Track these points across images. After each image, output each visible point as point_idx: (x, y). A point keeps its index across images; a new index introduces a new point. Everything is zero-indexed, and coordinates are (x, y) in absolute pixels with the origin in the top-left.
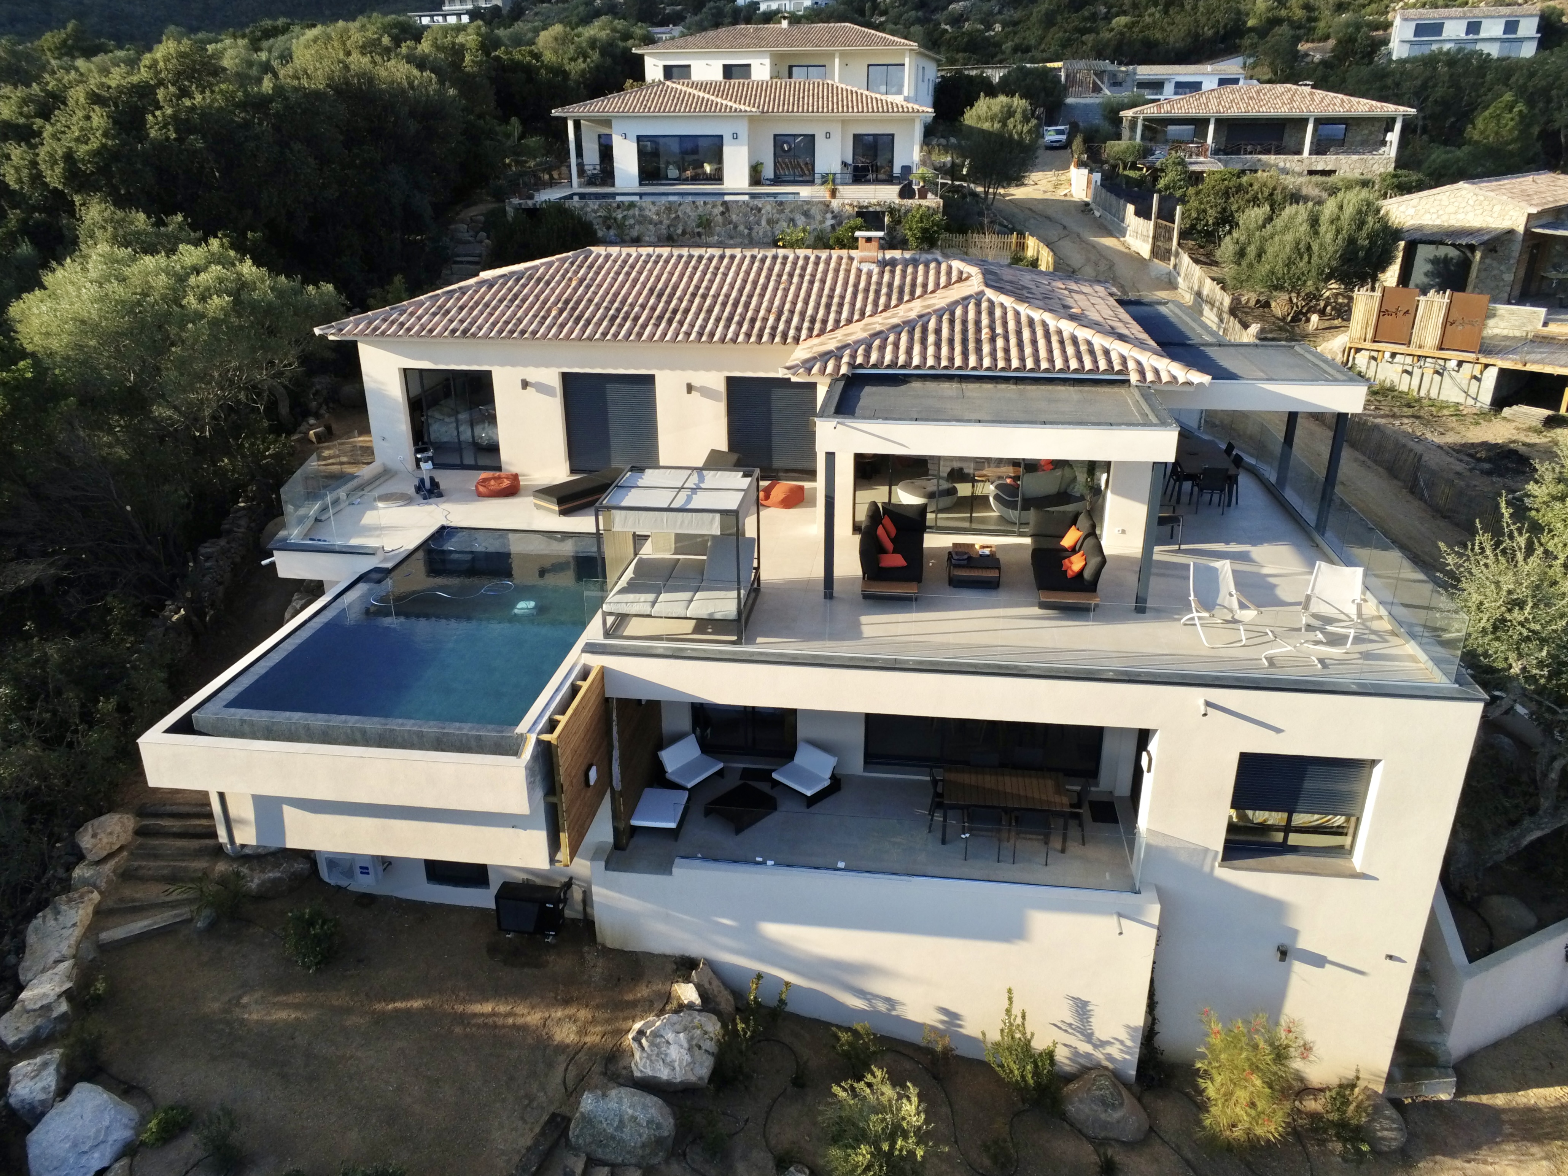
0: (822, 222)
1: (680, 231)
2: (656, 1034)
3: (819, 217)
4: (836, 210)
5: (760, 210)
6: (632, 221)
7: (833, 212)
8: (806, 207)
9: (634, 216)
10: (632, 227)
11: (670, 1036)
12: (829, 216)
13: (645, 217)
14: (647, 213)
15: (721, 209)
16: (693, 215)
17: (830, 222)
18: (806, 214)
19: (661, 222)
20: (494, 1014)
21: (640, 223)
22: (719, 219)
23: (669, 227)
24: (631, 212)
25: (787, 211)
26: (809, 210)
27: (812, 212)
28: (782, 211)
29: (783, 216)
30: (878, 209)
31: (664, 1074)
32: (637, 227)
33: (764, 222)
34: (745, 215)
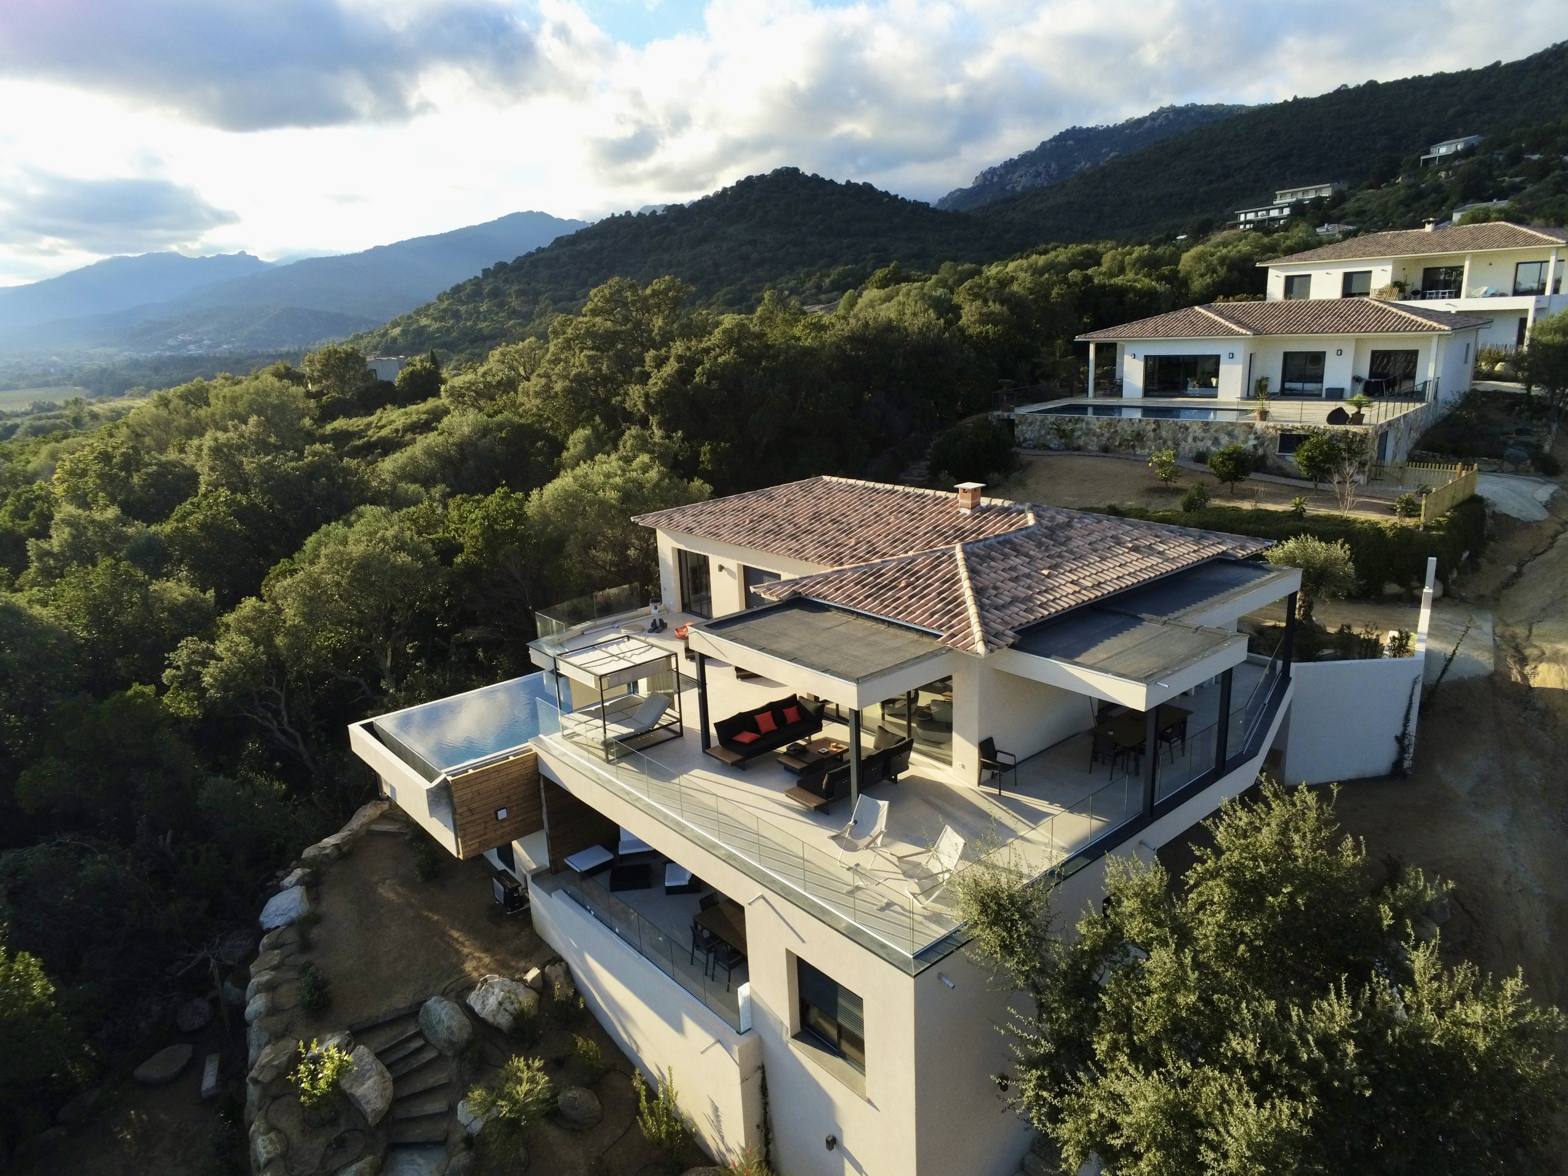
0: (1245, 441)
1: (1117, 443)
2: (491, 986)
3: (1242, 438)
4: (1259, 432)
5: (1187, 429)
6: (1079, 433)
7: (1256, 433)
8: (1230, 428)
9: (1081, 429)
10: (1079, 437)
11: (497, 990)
12: (1252, 436)
13: (1090, 430)
14: (1092, 426)
15: (1153, 426)
16: (1129, 430)
17: (1252, 442)
18: (1230, 434)
19: (1103, 435)
20: (456, 940)
21: (1086, 434)
22: (1151, 435)
23: (1108, 439)
24: (1078, 426)
25: (1212, 431)
26: (1233, 431)
27: (1236, 432)
28: (1207, 431)
29: (1209, 435)
30: (1302, 432)
31: (477, 1008)
32: (1083, 438)
33: (1190, 440)
34: (1174, 432)
